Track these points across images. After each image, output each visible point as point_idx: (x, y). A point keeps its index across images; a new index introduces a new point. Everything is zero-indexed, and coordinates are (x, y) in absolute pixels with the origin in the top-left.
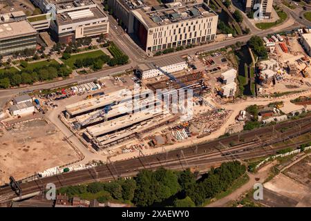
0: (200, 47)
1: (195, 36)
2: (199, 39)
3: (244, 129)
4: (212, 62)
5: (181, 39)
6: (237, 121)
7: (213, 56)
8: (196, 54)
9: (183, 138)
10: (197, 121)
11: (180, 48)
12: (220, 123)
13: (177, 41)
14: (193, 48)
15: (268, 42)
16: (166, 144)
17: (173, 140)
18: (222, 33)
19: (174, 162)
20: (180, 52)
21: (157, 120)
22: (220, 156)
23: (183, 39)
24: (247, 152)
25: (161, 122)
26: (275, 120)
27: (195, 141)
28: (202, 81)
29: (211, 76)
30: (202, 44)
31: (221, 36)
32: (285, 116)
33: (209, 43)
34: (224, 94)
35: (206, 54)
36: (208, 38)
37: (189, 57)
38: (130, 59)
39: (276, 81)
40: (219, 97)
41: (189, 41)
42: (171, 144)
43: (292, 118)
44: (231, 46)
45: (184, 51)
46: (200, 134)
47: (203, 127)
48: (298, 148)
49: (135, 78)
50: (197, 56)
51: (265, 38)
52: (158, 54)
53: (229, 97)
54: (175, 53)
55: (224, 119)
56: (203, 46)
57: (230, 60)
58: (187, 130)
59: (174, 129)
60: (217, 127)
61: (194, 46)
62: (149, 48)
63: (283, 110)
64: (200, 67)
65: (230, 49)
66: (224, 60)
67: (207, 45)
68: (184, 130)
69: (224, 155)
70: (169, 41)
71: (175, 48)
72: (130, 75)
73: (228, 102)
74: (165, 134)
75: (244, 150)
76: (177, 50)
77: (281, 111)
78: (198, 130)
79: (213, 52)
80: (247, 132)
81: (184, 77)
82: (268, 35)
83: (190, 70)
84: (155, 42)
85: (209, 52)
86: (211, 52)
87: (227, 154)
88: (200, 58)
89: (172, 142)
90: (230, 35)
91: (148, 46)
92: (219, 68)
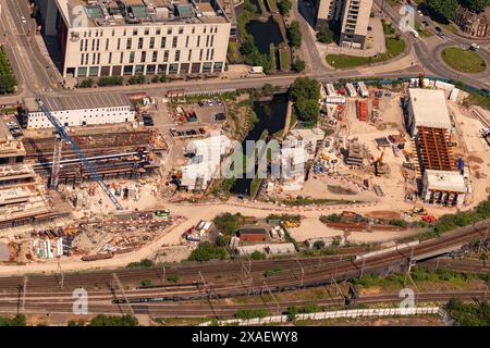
0: (183, 83)
1: (177, 59)
2: (185, 66)
3: (190, 259)
4: (193, 116)
5: (143, 60)
6: (184, 240)
7: (201, 104)
8: (166, 96)
9: (51, 255)
10: (98, 226)
11: (140, 80)
12: (145, 238)
13: (134, 65)
14: (167, 84)
15: (333, 93)
16: (12, 261)
17: (29, 256)
18: (245, 63)
19: (6, 299)
20: (137, 87)
21: (10, 210)
22: (109, 303)
23: (149, 61)
24: (171, 304)
25: (16, 215)
26: (267, 250)
27: (74, 265)
28: (145, 149)
29: (179, 143)
30: (189, 78)
31: (240, 69)
32: (291, 246)
33: (206, 77)
34: (183, 184)
35: (187, 98)
36: (207, 69)
37: (146, 100)
38: (24, 86)
39: (311, 174)
40: (173, 187)
41: (162, 67)
42: (21, 264)
43: (305, 253)
44: (249, 91)
45: (145, 86)
46: (93, 253)
47: (104, 241)
48: (284, 314)
49: (15, 123)
50: (165, 100)
51: (330, 86)
52: (87, 84)
53: (193, 191)
54: (124, 87)
55: (159, 231)
56: (190, 83)
57: (234, 118)
58: (68, 241)
59: (43, 235)
60: (134, 245)
61: (171, 80)
62: (71, 70)
63: (294, 232)
64: (163, 122)
65: (245, 97)
66: (220, 117)
67: (201, 82)
68: (61, 239)
69: (117, 302)
70: (116, 62)
71: (128, 78)
72: (6, 117)
73: (186, 199)
74: (19, 241)
75: (166, 299)
76: (131, 82)
77: (287, 235)
78: (92, 245)
79: (207, 97)
80: (194, 264)
81: (111, 135)
82: (340, 80)
83: (138, 126)
84: (84, 58)
85: (196, 97)
86: (202, 97)
87: (124, 301)
88: (173, 105)
89: (25, 259)
90: (258, 69)
91: (67, 65)
92: (202, 131)
